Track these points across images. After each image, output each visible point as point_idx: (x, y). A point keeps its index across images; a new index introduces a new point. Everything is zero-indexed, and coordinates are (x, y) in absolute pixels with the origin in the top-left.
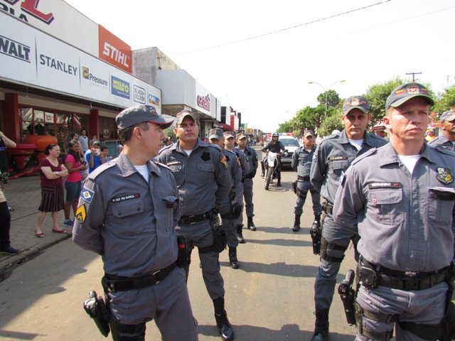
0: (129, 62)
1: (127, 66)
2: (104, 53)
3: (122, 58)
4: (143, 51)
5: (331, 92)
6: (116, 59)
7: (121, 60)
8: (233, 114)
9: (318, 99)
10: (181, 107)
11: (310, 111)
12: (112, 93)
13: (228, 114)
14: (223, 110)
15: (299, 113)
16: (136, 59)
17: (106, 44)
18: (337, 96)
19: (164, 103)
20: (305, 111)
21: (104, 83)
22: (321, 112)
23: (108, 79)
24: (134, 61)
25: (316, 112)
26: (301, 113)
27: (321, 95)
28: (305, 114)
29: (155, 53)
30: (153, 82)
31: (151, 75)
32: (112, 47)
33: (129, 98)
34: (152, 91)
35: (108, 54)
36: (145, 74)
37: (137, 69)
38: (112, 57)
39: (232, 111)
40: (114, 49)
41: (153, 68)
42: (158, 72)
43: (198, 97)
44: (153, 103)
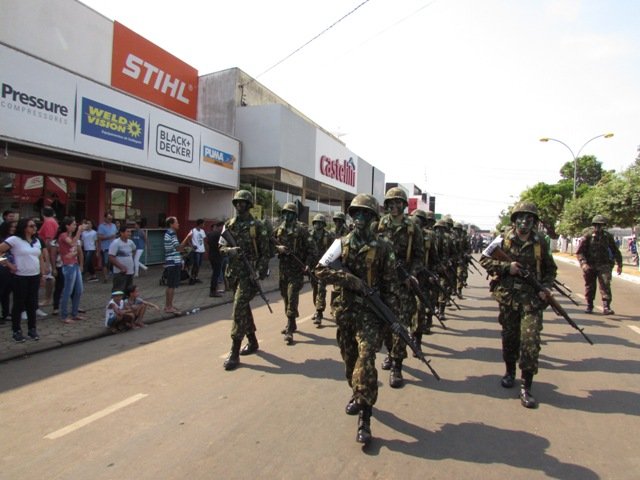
0: (192, 95)
1: (186, 101)
2: (125, 71)
3: (174, 87)
4: (216, 75)
5: (586, 159)
6: (157, 86)
7: (169, 89)
9: (562, 172)
10: (274, 172)
11: (543, 190)
12: (83, 132)
15: (525, 195)
16: (204, 90)
17: (131, 58)
18: (598, 166)
19: (244, 166)
20: (534, 191)
22: (564, 192)
23: (72, 104)
24: (200, 94)
25: (555, 193)
26: (529, 195)
27: (568, 165)
28: (535, 197)
30: (229, 127)
31: (226, 116)
32: (146, 65)
33: (141, 147)
34: (216, 142)
35: (135, 75)
36: (218, 116)
37: (205, 107)
38: (146, 81)
39: (418, 193)
40: (151, 69)
41: (231, 104)
42: (240, 110)
43: (322, 158)
44: (217, 162)
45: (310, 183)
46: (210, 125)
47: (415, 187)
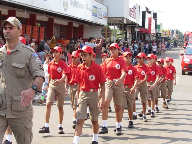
10: (121, 19)
12: (93, 15)
14: (144, 14)
19: (109, 17)
21: (91, 10)
23: (91, 7)
30: (102, 1)
33: (97, 17)
34: (104, 9)
43: (130, 9)
44: (105, 17)
47: (146, 8)
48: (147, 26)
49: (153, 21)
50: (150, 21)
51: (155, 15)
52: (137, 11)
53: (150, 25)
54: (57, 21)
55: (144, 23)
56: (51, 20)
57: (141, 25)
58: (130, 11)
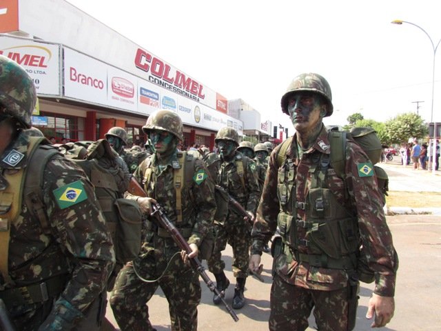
0: (226, 107)
1: (225, 109)
2: (218, 106)
4: (233, 101)
7: (223, 107)
8: (282, 130)
13: (279, 130)
14: (275, 129)
16: (229, 105)
17: (219, 101)
19: (244, 129)
21: (225, 123)
23: (226, 121)
24: (228, 106)
29: (240, 102)
30: (239, 118)
31: (237, 114)
32: (221, 102)
34: (239, 123)
36: (234, 114)
37: (230, 111)
38: (220, 106)
39: (281, 127)
41: (239, 110)
42: (241, 112)
43: (262, 123)
45: (260, 132)
46: (232, 116)
48: (278, 137)
49: (284, 135)
50: (281, 134)
51: (287, 130)
52: (269, 125)
53: (281, 136)
54: (197, 132)
55: (275, 135)
56: (193, 132)
57: (272, 136)
58: (262, 125)
